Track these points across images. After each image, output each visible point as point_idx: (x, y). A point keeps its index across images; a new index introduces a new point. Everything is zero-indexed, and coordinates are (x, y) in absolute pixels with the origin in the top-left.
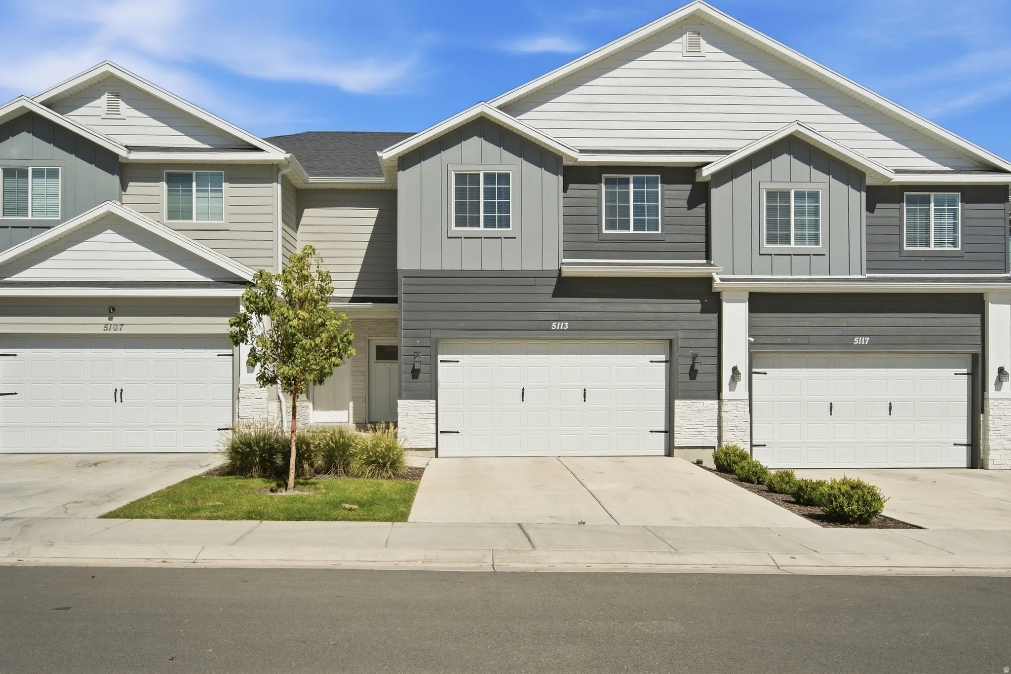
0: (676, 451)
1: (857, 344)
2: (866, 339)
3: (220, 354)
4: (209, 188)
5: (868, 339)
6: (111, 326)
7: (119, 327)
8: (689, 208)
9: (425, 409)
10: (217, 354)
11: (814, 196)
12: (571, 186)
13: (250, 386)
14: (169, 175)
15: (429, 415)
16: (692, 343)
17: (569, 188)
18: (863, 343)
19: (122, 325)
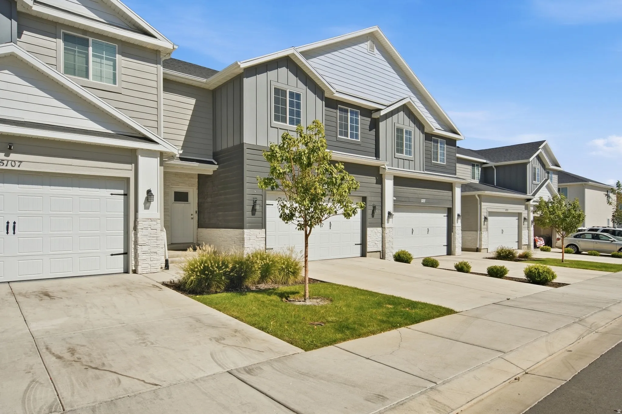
0: (368, 254)
1: (422, 202)
2: (424, 200)
3: (113, 193)
4: (104, 56)
6: (8, 162)
7: (17, 164)
8: (370, 131)
9: (259, 235)
10: (111, 193)
11: (410, 133)
13: (147, 220)
14: (65, 35)
15: (262, 238)
16: (373, 199)
18: (424, 202)
19: (21, 162)
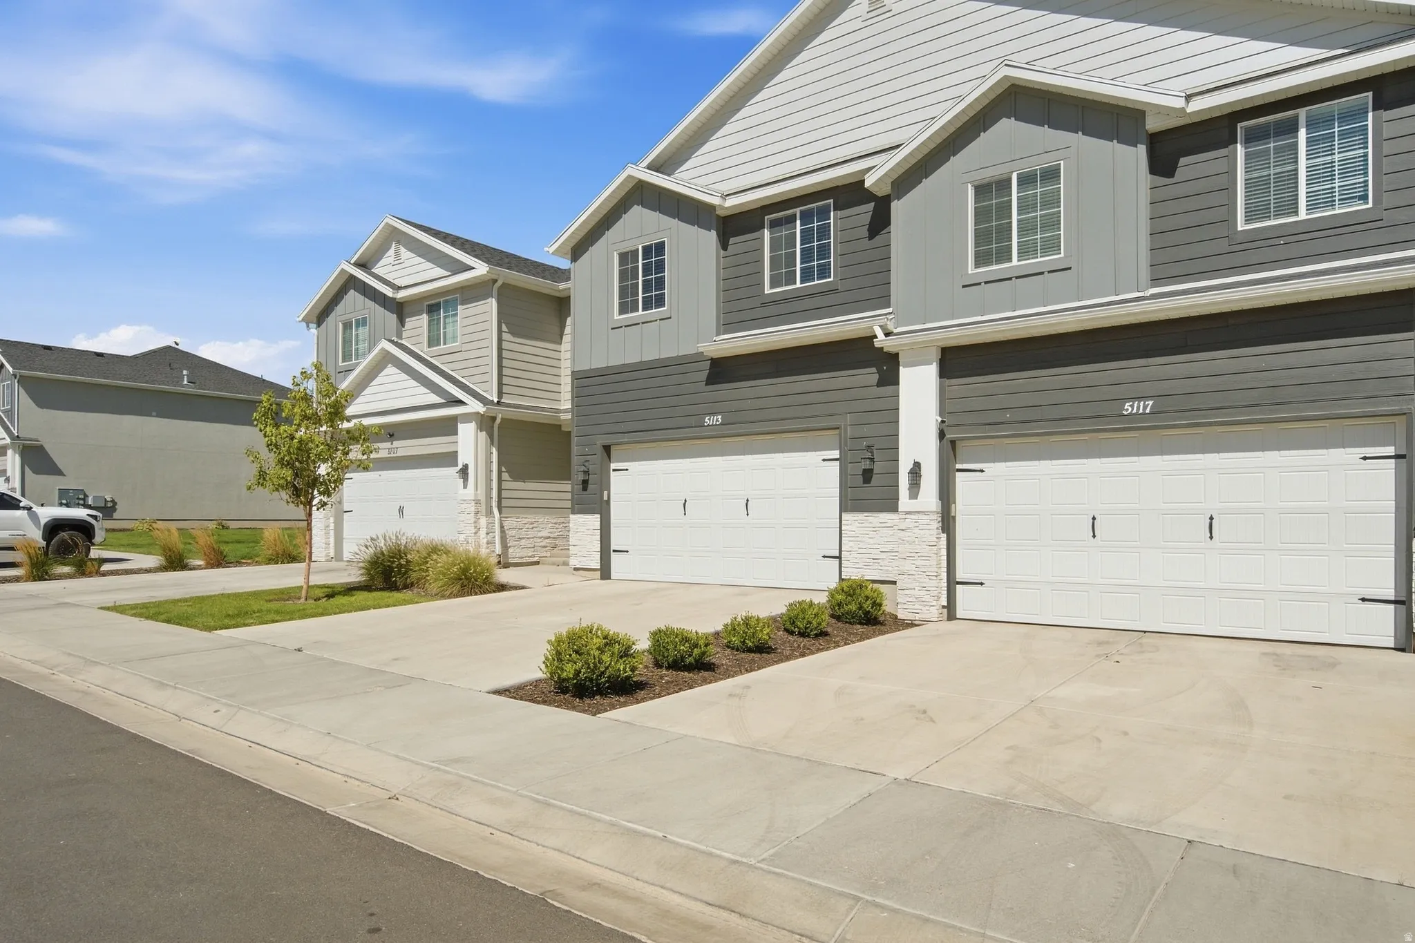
1: (1131, 414)
2: (1147, 403)
4: (450, 313)
5: (1151, 403)
8: (870, 238)
9: (590, 525)
11: (1051, 174)
12: (732, 240)
14: (428, 304)
15: (594, 531)
16: (866, 431)
17: (730, 243)
18: (1141, 411)
19: (397, 448)
